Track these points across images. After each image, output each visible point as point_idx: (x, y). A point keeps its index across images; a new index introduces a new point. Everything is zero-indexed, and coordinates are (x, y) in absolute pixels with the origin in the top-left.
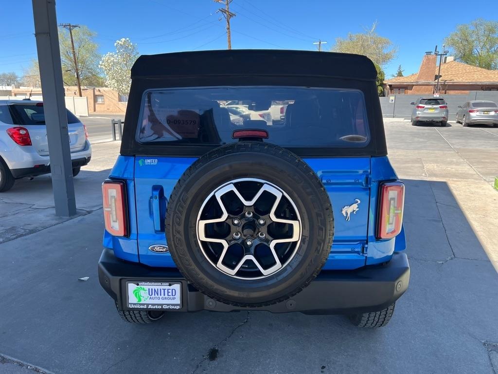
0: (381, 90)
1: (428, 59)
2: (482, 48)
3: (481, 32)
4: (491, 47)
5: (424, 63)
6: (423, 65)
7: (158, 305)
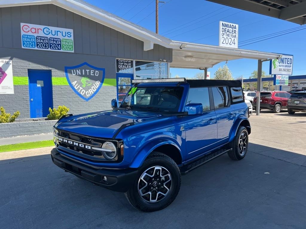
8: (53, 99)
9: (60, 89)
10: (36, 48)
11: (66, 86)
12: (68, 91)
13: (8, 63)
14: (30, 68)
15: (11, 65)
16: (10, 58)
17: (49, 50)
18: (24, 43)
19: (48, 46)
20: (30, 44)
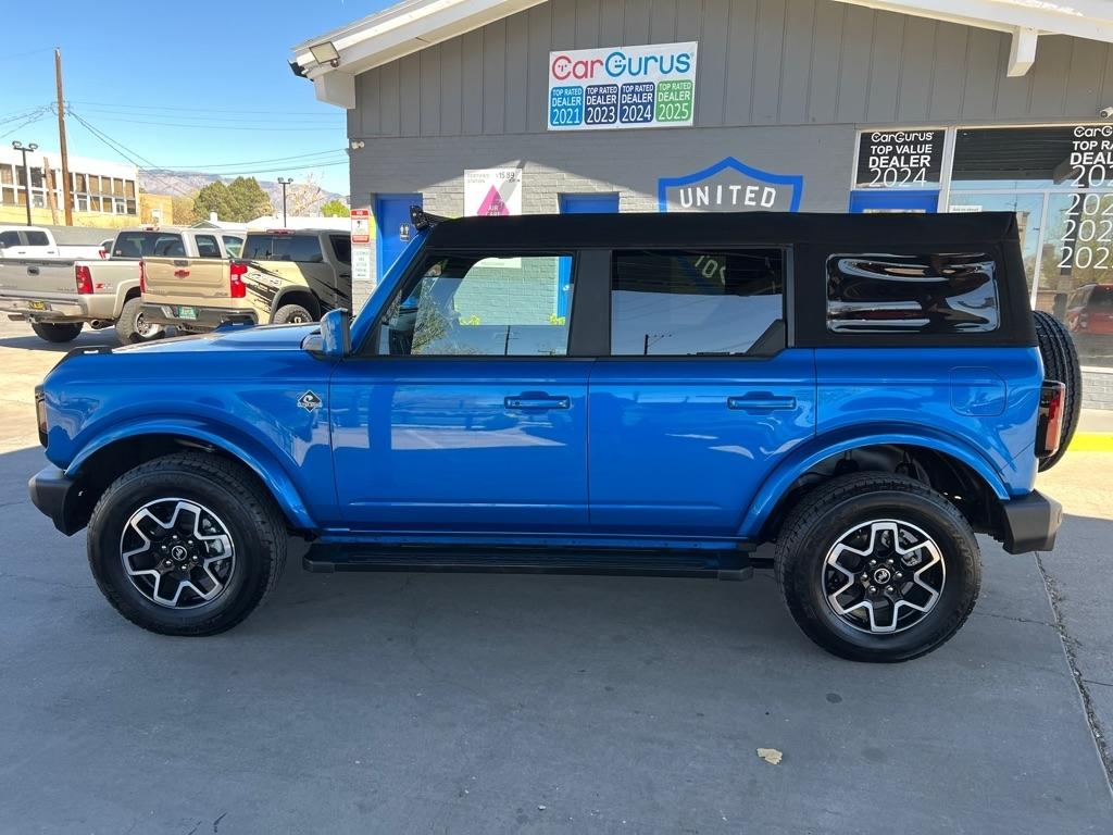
10: (583, 126)
13: (512, 179)
14: (567, 191)
15: (519, 185)
16: (518, 162)
17: (618, 125)
18: (553, 115)
19: (616, 114)
20: (569, 113)
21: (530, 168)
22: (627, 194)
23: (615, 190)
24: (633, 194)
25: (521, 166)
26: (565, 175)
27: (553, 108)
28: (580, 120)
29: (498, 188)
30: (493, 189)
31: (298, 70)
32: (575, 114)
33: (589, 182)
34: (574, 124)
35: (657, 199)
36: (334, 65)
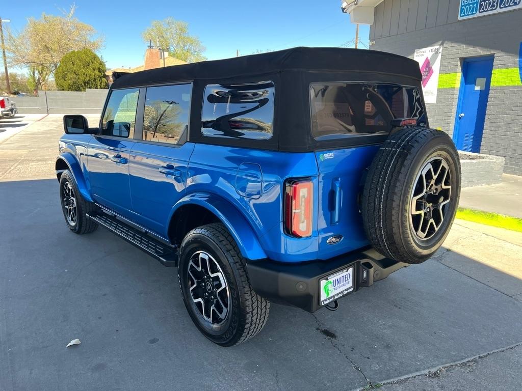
0: (106, 82)
1: (151, 53)
2: (177, 46)
3: (174, 31)
4: (184, 46)
5: (148, 57)
6: (147, 59)
7: (340, 293)
8: (486, 116)
9: (502, 95)
10: (478, 14)
11: (514, 87)
12: (516, 100)
13: (437, 53)
14: (465, 56)
15: (440, 55)
16: (441, 42)
17: (499, 10)
18: (462, 10)
19: (497, 4)
20: (470, 8)
21: (446, 44)
22: (500, 55)
23: (492, 52)
24: (503, 54)
25: (442, 44)
26: (464, 46)
27: (462, 6)
28: (476, 11)
29: (429, 58)
30: (427, 58)
31: (343, 9)
32: (473, 7)
33: (477, 49)
34: (472, 14)
35: (518, 56)
36: (355, 5)
